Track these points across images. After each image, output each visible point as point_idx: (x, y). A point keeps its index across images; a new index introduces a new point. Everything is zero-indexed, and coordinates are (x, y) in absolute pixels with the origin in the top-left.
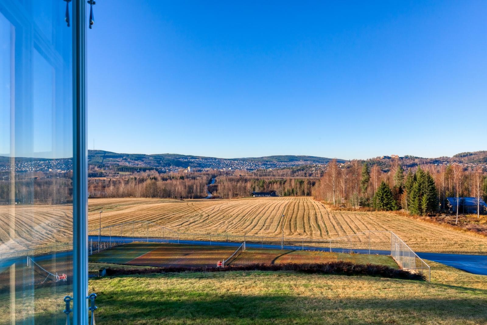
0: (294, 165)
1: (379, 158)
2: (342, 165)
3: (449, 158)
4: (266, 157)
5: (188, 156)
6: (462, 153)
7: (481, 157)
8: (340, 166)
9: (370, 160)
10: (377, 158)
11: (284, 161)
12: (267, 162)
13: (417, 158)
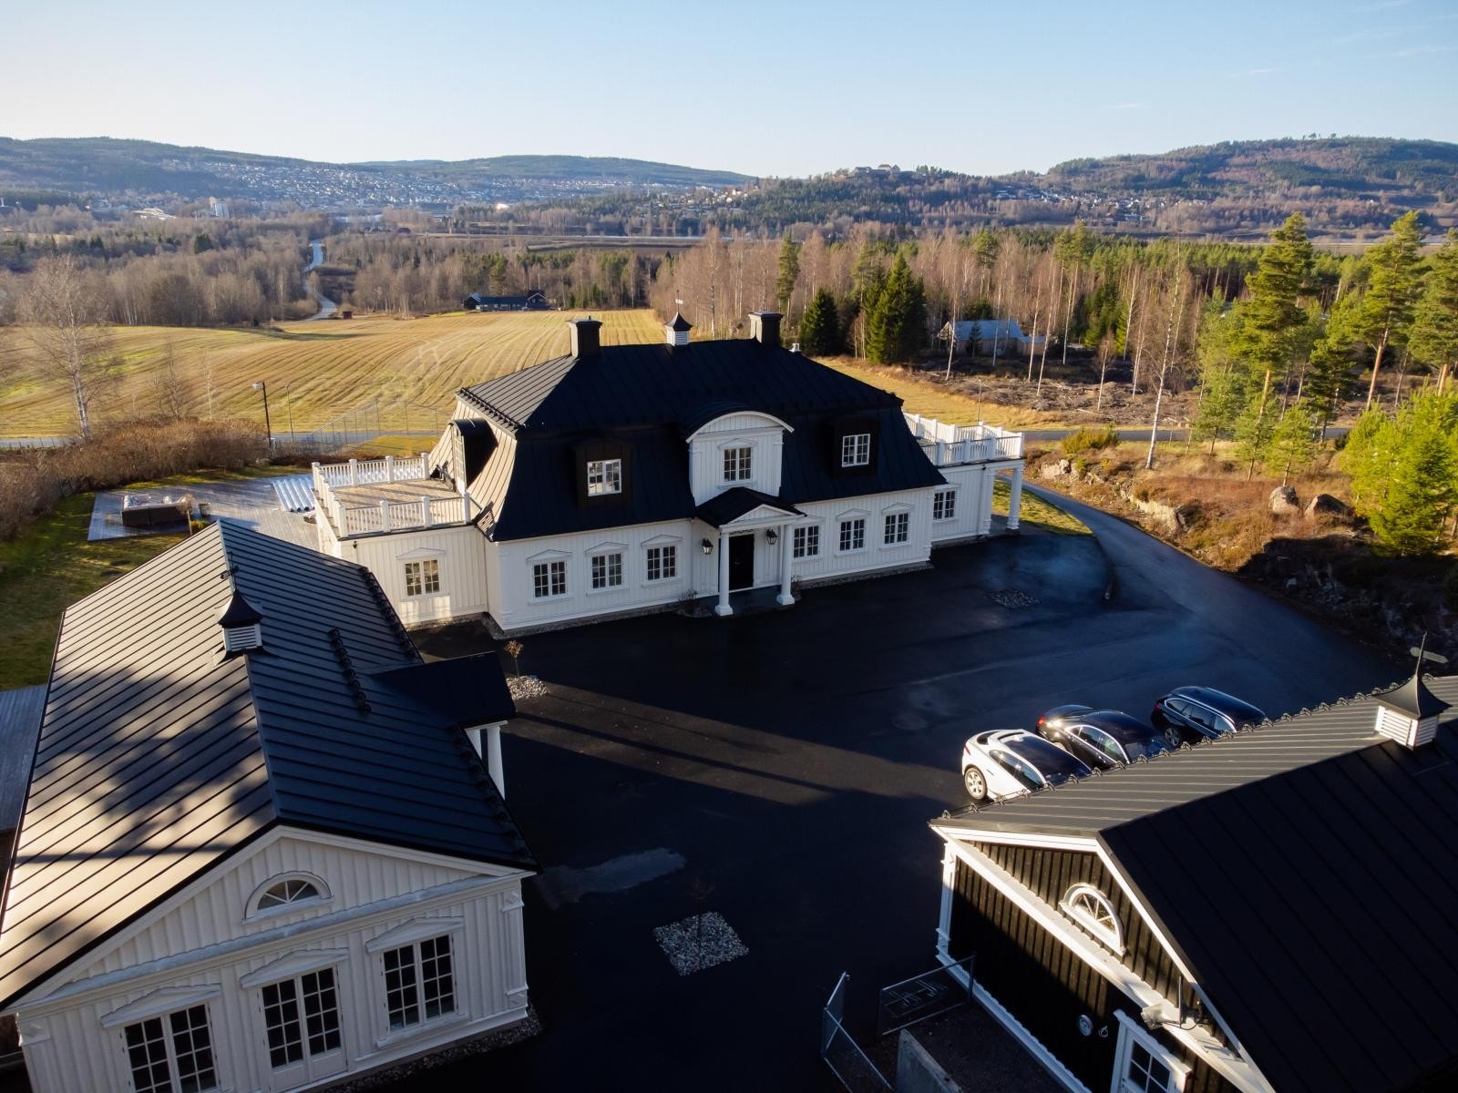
0: (581, 192)
1: (845, 172)
2: (734, 193)
3: (1038, 175)
4: (483, 160)
5: (188, 150)
6: (1072, 162)
7: (1120, 175)
8: (729, 200)
9: (819, 178)
10: (839, 172)
11: (547, 178)
12: (490, 178)
13: (948, 175)
